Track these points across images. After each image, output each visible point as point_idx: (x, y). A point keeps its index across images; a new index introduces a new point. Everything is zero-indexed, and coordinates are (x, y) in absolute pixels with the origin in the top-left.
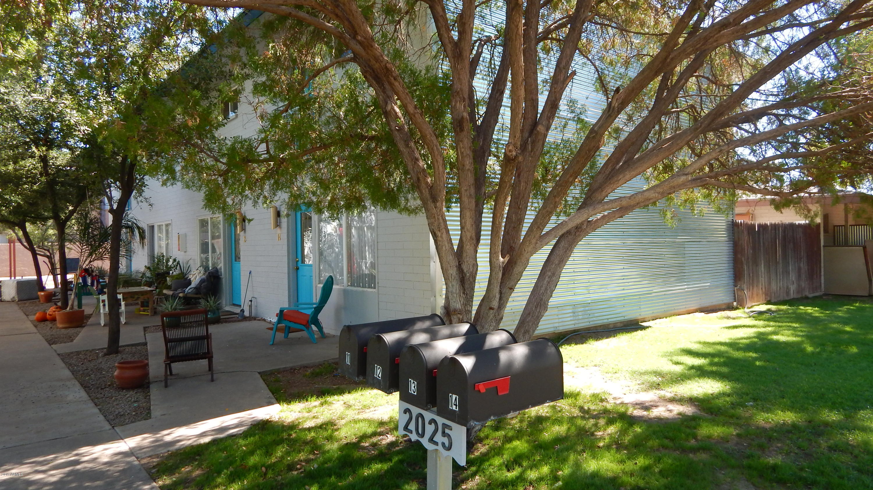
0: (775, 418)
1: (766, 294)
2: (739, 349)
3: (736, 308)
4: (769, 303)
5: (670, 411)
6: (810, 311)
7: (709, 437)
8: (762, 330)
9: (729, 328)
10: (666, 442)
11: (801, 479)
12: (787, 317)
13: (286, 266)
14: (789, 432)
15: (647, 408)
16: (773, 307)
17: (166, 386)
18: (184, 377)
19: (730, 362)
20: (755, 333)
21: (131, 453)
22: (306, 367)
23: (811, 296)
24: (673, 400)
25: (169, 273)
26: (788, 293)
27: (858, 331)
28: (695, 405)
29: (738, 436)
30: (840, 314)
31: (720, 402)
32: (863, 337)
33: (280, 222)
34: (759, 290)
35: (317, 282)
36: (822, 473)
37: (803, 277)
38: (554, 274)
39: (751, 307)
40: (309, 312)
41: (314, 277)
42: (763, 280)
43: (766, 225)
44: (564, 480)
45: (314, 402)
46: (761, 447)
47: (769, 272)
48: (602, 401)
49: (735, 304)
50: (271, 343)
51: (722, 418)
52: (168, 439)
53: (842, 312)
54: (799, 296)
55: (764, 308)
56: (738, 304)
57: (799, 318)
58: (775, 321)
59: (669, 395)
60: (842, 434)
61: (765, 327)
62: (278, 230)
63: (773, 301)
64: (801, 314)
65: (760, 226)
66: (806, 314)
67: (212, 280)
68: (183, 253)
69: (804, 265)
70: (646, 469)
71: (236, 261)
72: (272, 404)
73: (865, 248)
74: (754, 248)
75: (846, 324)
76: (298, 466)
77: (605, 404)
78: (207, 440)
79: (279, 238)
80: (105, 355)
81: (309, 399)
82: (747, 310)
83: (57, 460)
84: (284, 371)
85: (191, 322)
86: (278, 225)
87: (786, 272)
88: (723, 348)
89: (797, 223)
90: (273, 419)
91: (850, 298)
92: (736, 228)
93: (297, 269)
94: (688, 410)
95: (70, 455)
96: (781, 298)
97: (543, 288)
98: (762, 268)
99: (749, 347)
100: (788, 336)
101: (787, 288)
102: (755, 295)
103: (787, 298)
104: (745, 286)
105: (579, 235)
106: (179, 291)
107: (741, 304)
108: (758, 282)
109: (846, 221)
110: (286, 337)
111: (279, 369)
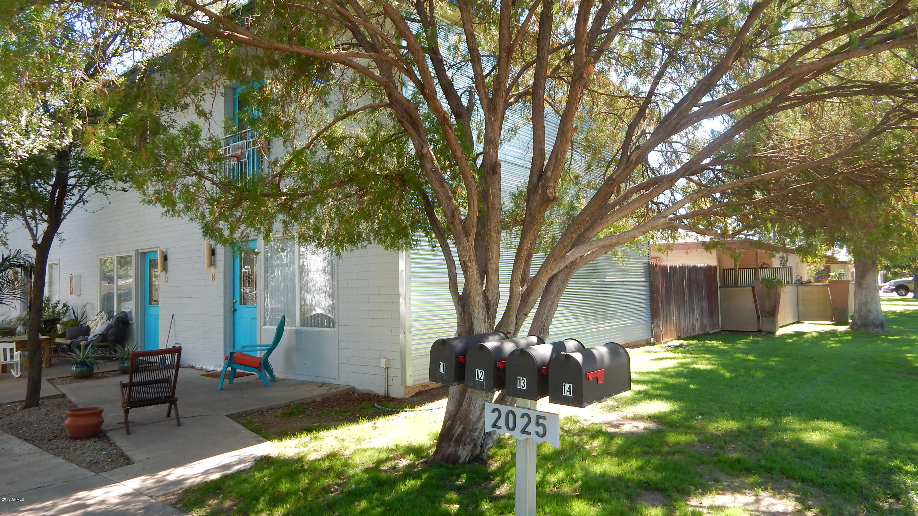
0: (724, 427)
1: (677, 331)
2: (671, 377)
3: (654, 344)
4: (679, 338)
5: (637, 427)
6: (716, 344)
7: (678, 444)
8: (683, 361)
9: (656, 359)
10: (646, 449)
11: (761, 466)
12: (699, 350)
13: (222, 307)
14: (738, 436)
15: (617, 426)
16: (685, 342)
17: (129, 433)
18: (143, 424)
19: (667, 387)
20: (679, 363)
21: (138, 493)
22: (273, 409)
23: (711, 332)
24: (634, 419)
25: (59, 320)
26: (694, 330)
27: (760, 359)
28: (655, 422)
29: (700, 441)
30: (740, 346)
31: (675, 417)
32: (765, 364)
33: (215, 261)
34: (672, 327)
35: (262, 324)
36: (775, 462)
37: (705, 314)
38: (553, 303)
39: (667, 342)
40: (259, 354)
41: (258, 319)
42: (674, 318)
43: (675, 267)
44: (582, 480)
45: (304, 438)
46: (722, 448)
47: (679, 310)
48: (576, 422)
49: (652, 340)
50: (219, 388)
51: (681, 429)
52: (171, 478)
53: (741, 344)
54: (702, 333)
55: (677, 343)
56: (654, 341)
57: (709, 350)
58: (691, 354)
59: (630, 415)
60: (778, 435)
61: (685, 358)
62: (212, 270)
63: (682, 337)
64: (708, 347)
65: (671, 268)
66: (713, 346)
67: (121, 326)
68: (75, 297)
69: (705, 304)
70: (641, 468)
71: (150, 304)
72: (263, 442)
73: (753, 288)
74: (667, 288)
75: (748, 354)
76: (332, 489)
77: (578, 424)
78: (216, 476)
79: (214, 278)
80: (25, 408)
81: (299, 435)
82: (664, 346)
83: (58, 505)
84: (252, 414)
85: (103, 373)
86: (212, 263)
87: (692, 311)
88: (657, 376)
89: (699, 265)
90: (272, 455)
91: (743, 333)
92: (651, 270)
93: (235, 310)
94: (651, 425)
95: (70, 500)
96: (688, 335)
97: (545, 316)
98: (673, 307)
99: (679, 375)
100: (706, 365)
101: (693, 325)
102: (668, 332)
103: (693, 335)
104: (661, 323)
105: (574, 268)
106: (80, 338)
107: (658, 341)
108: (670, 318)
109: (736, 265)
110: (231, 382)
111: (246, 411)
